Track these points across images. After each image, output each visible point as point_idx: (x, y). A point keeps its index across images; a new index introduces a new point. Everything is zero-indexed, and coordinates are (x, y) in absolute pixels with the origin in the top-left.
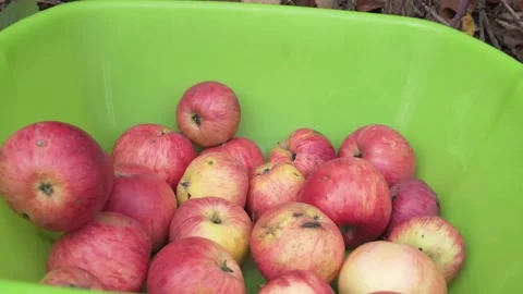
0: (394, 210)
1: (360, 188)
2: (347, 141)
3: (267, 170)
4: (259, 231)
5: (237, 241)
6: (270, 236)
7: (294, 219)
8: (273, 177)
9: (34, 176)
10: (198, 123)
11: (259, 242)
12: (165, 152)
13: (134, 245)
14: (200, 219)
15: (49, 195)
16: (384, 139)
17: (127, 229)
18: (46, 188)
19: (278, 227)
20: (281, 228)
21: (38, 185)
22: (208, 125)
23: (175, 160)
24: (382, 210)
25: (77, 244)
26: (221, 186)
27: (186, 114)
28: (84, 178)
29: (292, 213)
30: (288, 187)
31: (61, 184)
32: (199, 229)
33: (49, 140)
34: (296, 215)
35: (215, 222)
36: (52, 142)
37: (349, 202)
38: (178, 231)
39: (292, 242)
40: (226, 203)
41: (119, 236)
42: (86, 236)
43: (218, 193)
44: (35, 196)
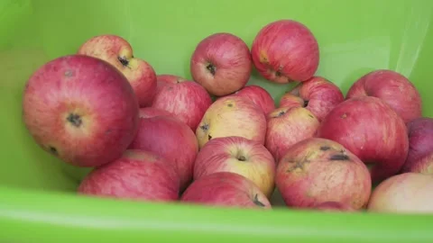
0: (410, 148)
1: (380, 123)
2: (354, 88)
3: (283, 113)
4: (286, 166)
5: (263, 177)
6: (299, 170)
7: (322, 153)
8: (290, 118)
9: (62, 107)
10: (213, 72)
11: (287, 177)
12: (183, 98)
13: (163, 180)
14: (225, 156)
15: (78, 126)
16: (392, 82)
17: (156, 165)
18: (75, 119)
19: (306, 161)
20: (309, 162)
21: (66, 115)
22: (223, 73)
23: (193, 105)
24: (402, 145)
25: (105, 180)
26: (242, 127)
27: (201, 64)
28: (113, 108)
29: (319, 147)
30: (304, 127)
31: (90, 114)
32: (225, 165)
33: (77, 70)
34: (323, 149)
35: (240, 160)
36: (80, 71)
37: (371, 137)
38: (204, 169)
39: (323, 174)
40: (249, 142)
41: (149, 171)
42: (114, 172)
43: (239, 133)
44: (63, 128)
